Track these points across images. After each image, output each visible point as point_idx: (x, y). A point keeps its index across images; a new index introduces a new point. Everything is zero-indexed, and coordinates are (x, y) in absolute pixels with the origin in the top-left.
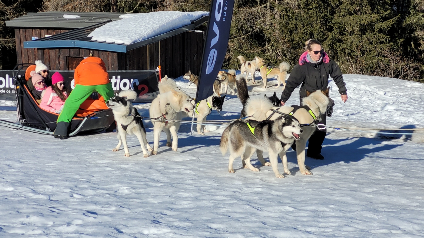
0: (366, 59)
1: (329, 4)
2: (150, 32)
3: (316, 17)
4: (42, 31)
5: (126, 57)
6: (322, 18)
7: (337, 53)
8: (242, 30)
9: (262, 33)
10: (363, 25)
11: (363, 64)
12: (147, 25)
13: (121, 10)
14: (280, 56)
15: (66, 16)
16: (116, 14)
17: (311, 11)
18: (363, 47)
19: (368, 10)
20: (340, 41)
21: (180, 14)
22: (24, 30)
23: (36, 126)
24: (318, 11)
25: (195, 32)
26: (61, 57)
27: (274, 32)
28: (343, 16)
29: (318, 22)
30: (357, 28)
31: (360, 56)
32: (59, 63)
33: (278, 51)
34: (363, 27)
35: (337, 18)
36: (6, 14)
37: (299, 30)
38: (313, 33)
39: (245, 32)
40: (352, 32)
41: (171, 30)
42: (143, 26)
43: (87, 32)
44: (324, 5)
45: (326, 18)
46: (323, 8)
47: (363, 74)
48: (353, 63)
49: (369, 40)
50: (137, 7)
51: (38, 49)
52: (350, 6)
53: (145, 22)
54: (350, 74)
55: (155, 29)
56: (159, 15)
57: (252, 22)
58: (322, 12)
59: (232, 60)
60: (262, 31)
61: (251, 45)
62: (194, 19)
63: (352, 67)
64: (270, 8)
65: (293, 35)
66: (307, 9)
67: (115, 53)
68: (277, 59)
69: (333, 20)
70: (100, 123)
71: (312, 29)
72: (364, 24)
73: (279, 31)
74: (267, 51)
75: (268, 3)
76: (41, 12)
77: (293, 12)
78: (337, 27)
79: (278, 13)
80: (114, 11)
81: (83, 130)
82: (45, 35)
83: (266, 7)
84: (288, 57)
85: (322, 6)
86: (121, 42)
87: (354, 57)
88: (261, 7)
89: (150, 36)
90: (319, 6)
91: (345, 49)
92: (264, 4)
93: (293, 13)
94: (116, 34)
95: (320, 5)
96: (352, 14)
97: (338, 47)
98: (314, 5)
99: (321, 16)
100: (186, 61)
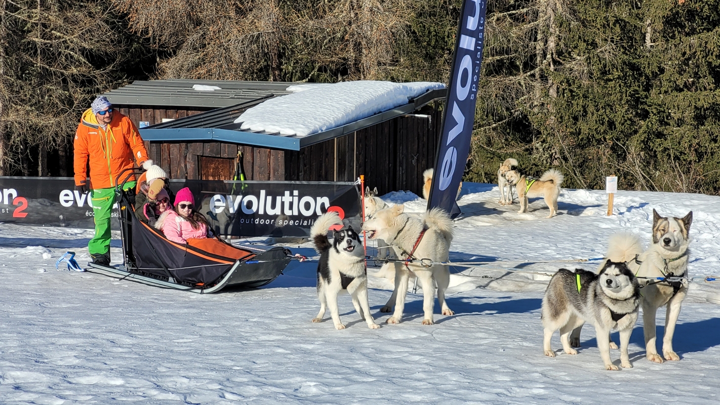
0: (706, 166)
1: (642, 73)
2: (340, 116)
3: (619, 95)
4: (158, 112)
5: (298, 158)
6: (629, 96)
7: (656, 156)
8: (493, 115)
9: (527, 120)
10: (701, 109)
11: (700, 175)
12: (334, 104)
13: (287, 78)
14: (556, 159)
15: (198, 88)
16: (279, 84)
17: (611, 84)
18: (699, 146)
19: (708, 83)
20: (660, 135)
21: (390, 85)
22: (127, 109)
23: (152, 275)
24: (622, 84)
25: (415, 117)
26: (189, 156)
27: (547, 118)
28: (666, 92)
29: (623, 102)
30: (689, 114)
31: (695, 161)
32: (186, 166)
33: (553, 151)
34: (701, 112)
35: (655, 96)
36: (95, 82)
37: (590, 115)
38: (613, 122)
39: (497, 117)
40: (681, 120)
41: (375, 114)
42: (328, 105)
43: (232, 114)
44: (633, 74)
45: (637, 96)
46: (631, 78)
47: (700, 192)
48: (682, 174)
49: (710, 135)
50: (315, 72)
51: (152, 142)
52: (677, 76)
53: (330, 99)
54: (677, 192)
55: (348, 111)
56: (355, 87)
57: (510, 101)
58: (630, 86)
59: (474, 165)
60: (526, 116)
61: (506, 140)
62: (413, 94)
63: (682, 180)
64: (540, 78)
65: (578, 123)
66: (604, 79)
67: (280, 152)
68: (551, 164)
69: (649, 100)
70: (261, 271)
71: (612, 115)
72: (703, 106)
73: (555, 117)
74: (535, 151)
75: (537, 69)
76: (154, 80)
77: (581, 85)
78: (655, 111)
79: (555, 87)
80: (275, 80)
81: (232, 283)
82: (161, 119)
83: (533, 75)
84: (571, 161)
85: (629, 75)
86: (291, 132)
87: (684, 162)
88: (525, 75)
89: (339, 123)
90: (624, 76)
91: (668, 149)
92: (531, 70)
93: (579, 87)
94: (282, 119)
95: (626, 74)
96: (681, 90)
97: (657, 145)
98: (617, 73)
99: (628, 92)
100: (400, 166)
